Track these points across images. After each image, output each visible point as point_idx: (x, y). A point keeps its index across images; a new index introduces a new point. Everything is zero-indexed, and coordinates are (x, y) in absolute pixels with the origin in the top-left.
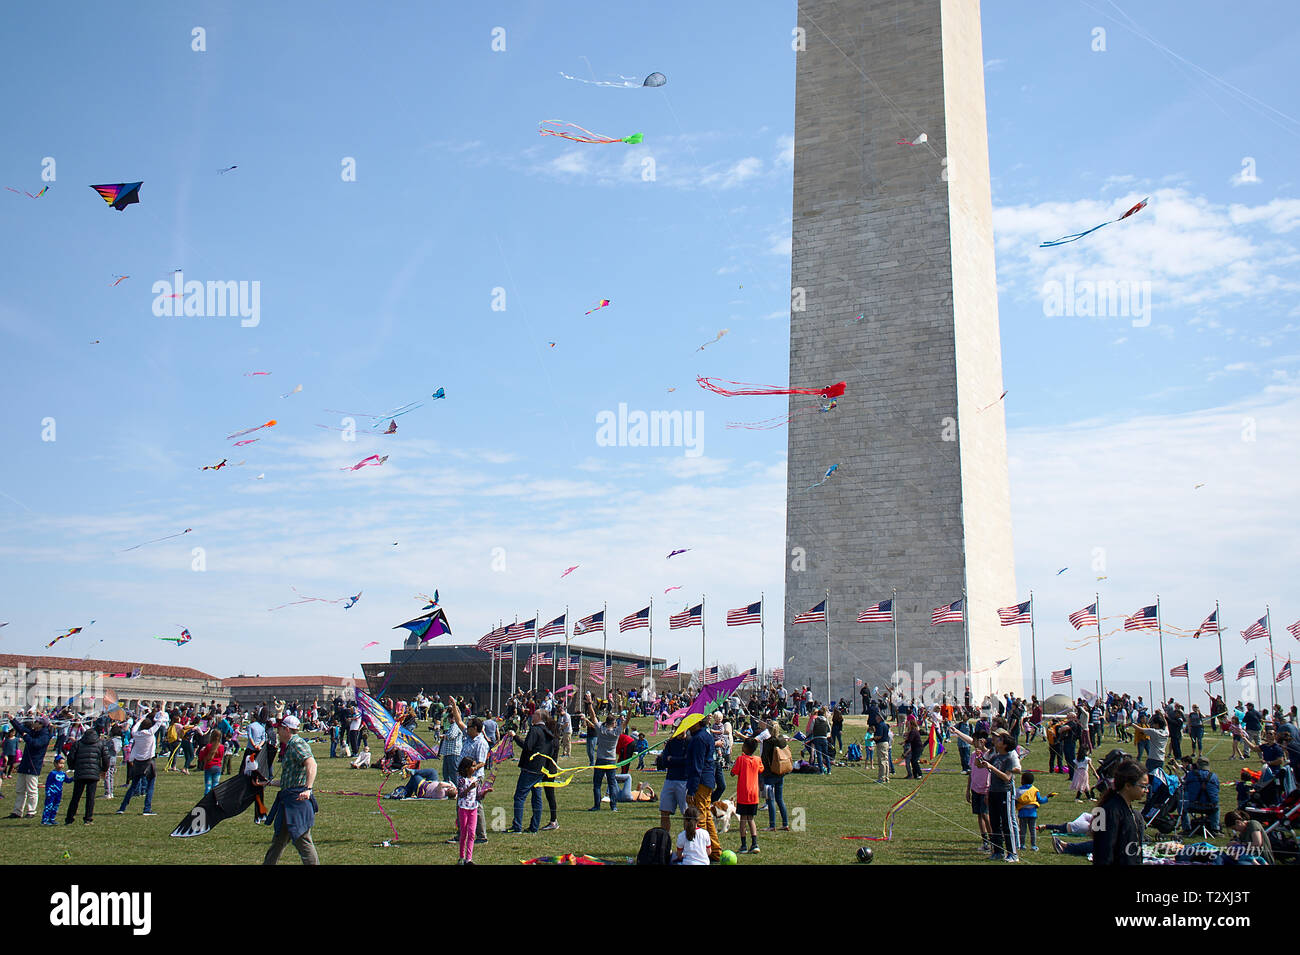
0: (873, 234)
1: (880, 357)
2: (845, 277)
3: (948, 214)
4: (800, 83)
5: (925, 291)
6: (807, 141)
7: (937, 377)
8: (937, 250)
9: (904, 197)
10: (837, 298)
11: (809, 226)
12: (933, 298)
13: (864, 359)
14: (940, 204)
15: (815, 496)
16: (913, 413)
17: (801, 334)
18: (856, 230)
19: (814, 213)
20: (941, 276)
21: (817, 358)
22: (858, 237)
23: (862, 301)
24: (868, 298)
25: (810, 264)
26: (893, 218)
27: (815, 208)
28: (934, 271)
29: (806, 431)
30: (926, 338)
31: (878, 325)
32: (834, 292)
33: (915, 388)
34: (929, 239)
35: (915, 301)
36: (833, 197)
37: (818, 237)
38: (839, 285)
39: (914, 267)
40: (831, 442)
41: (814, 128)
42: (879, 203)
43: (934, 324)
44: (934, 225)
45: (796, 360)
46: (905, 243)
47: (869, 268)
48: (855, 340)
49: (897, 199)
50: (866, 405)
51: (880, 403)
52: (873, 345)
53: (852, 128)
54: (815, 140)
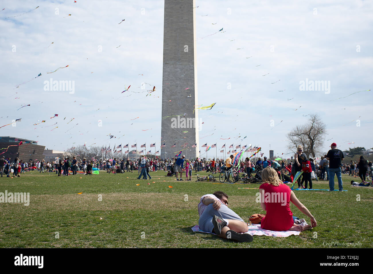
0: (179, 70)
1: (180, 94)
2: (174, 77)
3: (194, 68)
4: (164, 35)
5: (189, 82)
6: (166, 48)
7: (191, 99)
8: (192, 75)
9: (186, 63)
10: (172, 81)
11: (166, 66)
12: (191, 84)
13: (177, 94)
14: (193, 66)
15: (167, 120)
16: (187, 106)
17: (164, 88)
18: (176, 68)
19: (167, 64)
20: (192, 80)
21: (168, 93)
22: (176, 70)
23: (177, 83)
24: (178, 82)
25: (166, 74)
26: (183, 67)
27: (168, 62)
28: (191, 78)
29: (166, 107)
30: (189, 91)
31: (180, 88)
32: (171, 80)
33: (187, 101)
34: (190, 72)
35: (187, 84)
36: (172, 61)
37: (168, 68)
38: (172, 79)
39: (187, 77)
40: (171, 110)
41: (167, 46)
42: (181, 63)
43: (191, 89)
44: (191, 70)
45: (163, 93)
46: (186, 72)
47: (178, 76)
48: (175, 90)
49: (184, 63)
50: (178, 103)
51: (180, 103)
52: (179, 92)
53: (175, 47)
54: (168, 48)
